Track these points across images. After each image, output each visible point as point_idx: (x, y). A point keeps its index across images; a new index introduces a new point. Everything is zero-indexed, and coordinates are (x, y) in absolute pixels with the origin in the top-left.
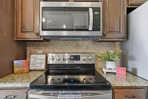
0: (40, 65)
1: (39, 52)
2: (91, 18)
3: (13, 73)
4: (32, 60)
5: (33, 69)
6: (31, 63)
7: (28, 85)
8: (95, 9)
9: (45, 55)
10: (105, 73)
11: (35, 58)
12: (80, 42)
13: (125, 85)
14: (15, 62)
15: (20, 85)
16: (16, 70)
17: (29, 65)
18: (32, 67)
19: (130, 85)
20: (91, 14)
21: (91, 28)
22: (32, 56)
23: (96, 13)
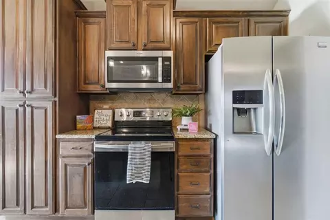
0: (105, 122)
1: (105, 107)
2: (160, 69)
3: (76, 129)
4: (96, 116)
5: (98, 126)
6: (95, 120)
7: (93, 137)
8: (165, 59)
9: (111, 111)
10: (179, 129)
11: (99, 114)
12: (155, 96)
13: (188, 137)
14: (77, 117)
15: (85, 136)
16: (79, 126)
17: (93, 121)
18: (96, 124)
19: (194, 137)
20: (160, 64)
21: (160, 79)
22: (96, 111)
23: (166, 63)
